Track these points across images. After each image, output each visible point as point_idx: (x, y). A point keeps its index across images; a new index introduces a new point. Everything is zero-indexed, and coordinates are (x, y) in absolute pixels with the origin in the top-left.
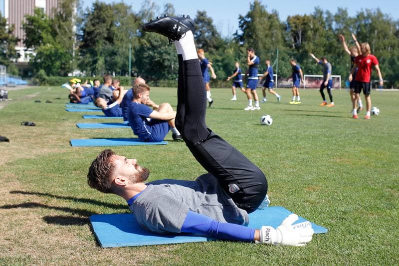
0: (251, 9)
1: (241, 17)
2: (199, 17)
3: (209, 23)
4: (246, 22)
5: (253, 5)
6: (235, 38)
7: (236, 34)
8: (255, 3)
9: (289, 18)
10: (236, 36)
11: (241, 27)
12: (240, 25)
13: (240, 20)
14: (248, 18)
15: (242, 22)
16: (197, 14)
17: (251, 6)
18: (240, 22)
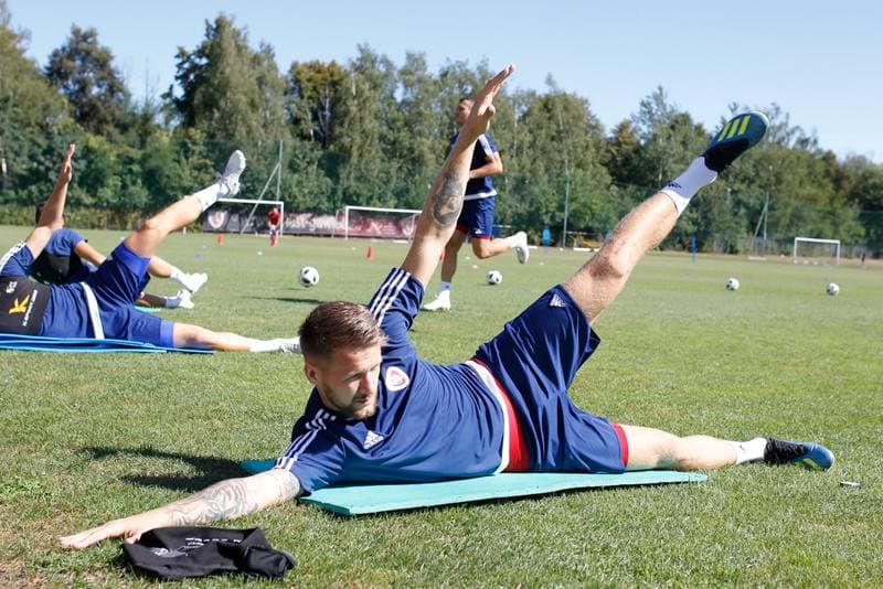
0: (208, 35)
1: (182, 54)
2: (77, 43)
3: (102, 62)
4: (195, 67)
5: (214, 26)
6: (166, 106)
7: (169, 95)
8: (217, 22)
9: (294, 66)
10: (168, 100)
11: (183, 78)
12: (181, 73)
13: (179, 61)
14: (200, 57)
15: (186, 65)
16: (70, 35)
17: (209, 27)
18: (180, 66)
